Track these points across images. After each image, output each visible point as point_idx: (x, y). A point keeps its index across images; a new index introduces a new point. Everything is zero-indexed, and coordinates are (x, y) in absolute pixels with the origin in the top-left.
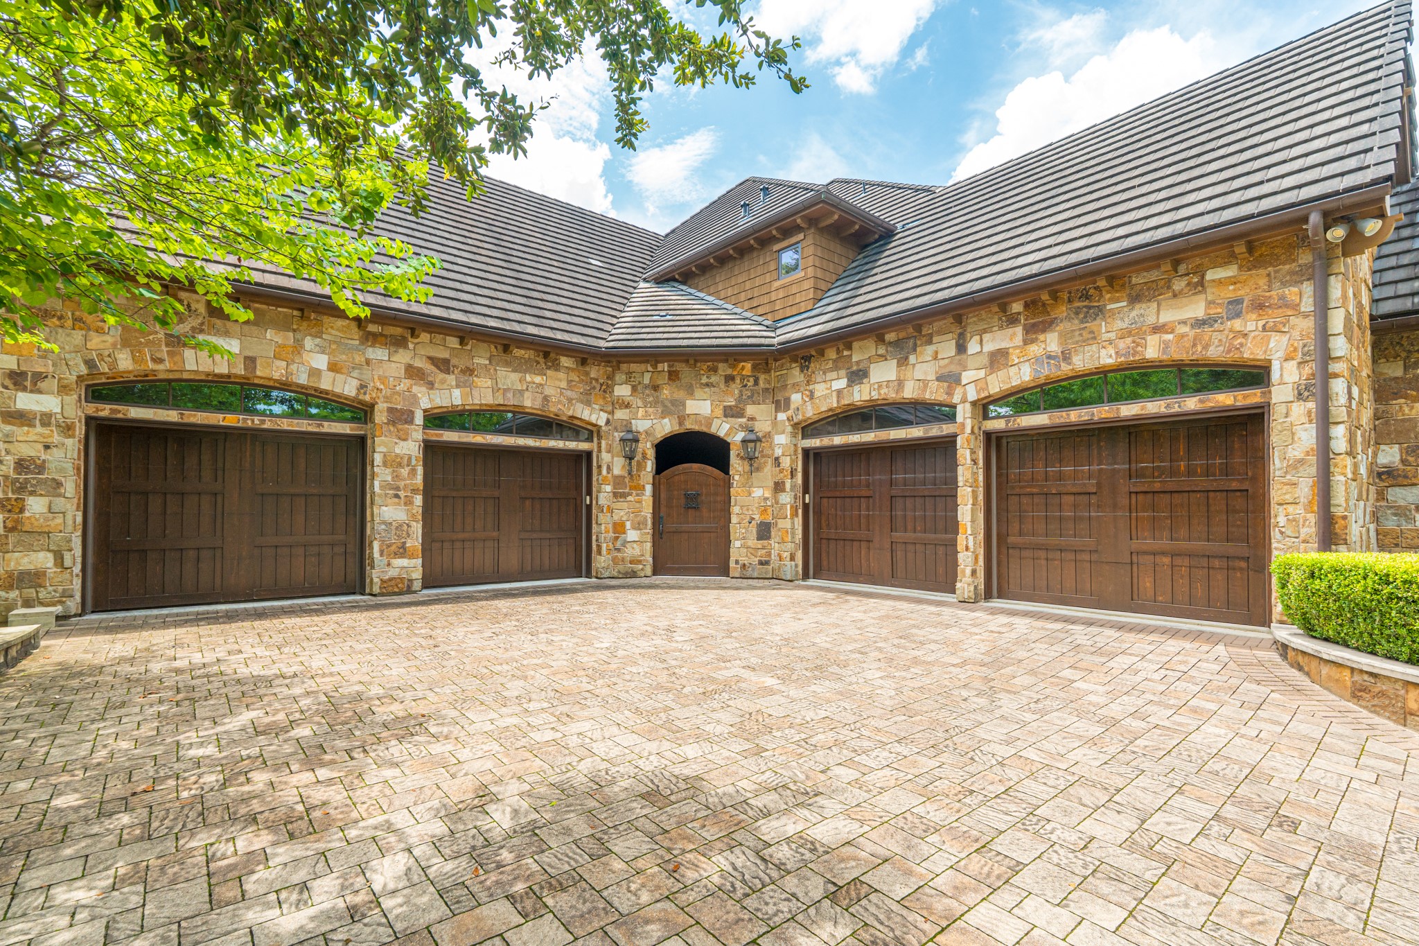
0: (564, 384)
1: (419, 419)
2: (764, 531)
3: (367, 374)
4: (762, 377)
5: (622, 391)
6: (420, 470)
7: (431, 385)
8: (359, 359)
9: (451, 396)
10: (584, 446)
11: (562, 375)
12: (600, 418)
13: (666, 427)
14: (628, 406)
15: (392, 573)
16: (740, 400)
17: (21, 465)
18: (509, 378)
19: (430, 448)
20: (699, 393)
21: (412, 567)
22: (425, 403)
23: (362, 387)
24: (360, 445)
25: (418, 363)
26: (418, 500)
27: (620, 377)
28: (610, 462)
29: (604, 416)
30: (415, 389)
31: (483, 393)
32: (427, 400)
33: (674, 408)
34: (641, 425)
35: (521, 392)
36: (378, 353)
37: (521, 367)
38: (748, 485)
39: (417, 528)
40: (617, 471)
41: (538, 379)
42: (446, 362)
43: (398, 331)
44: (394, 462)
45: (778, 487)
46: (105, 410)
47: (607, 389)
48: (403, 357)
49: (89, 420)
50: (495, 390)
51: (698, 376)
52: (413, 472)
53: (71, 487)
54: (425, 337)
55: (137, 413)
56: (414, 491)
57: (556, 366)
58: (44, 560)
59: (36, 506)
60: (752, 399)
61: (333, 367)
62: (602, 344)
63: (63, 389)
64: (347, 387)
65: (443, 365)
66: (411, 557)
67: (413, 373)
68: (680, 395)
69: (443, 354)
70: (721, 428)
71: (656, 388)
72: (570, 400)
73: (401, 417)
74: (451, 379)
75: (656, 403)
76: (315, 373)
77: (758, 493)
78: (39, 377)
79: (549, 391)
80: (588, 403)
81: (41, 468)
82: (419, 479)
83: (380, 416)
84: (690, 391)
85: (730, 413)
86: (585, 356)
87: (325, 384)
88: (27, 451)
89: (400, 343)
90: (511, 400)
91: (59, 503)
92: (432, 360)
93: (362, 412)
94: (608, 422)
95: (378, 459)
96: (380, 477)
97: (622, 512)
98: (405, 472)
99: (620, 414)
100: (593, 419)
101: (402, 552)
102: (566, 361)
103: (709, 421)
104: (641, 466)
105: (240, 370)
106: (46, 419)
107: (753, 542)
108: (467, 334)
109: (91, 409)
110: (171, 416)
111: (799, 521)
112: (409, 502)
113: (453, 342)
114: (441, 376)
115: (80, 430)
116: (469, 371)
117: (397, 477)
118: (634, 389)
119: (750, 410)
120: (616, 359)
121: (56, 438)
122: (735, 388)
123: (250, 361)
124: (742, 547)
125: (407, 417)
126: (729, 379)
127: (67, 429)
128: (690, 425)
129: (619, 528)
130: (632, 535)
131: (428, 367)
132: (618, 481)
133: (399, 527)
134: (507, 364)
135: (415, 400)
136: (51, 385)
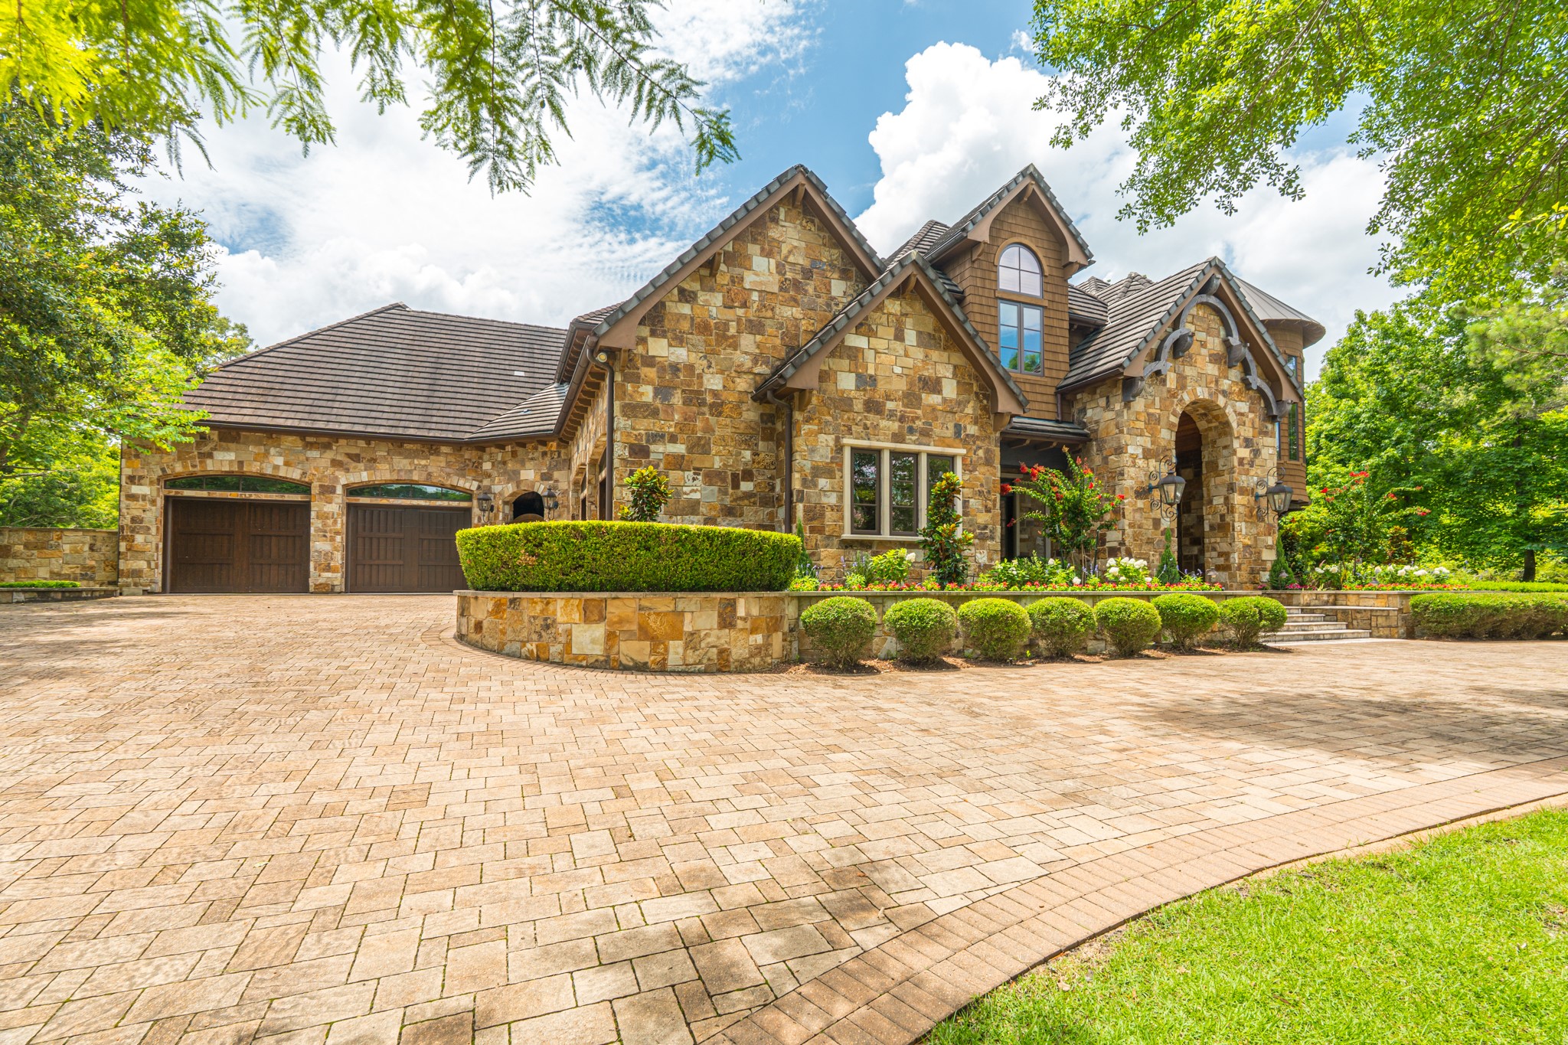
0: (443, 464)
1: (339, 490)
3: (307, 466)
4: (563, 451)
5: (487, 466)
6: (342, 521)
7: (347, 470)
8: (302, 458)
9: (362, 476)
10: (464, 505)
11: (442, 458)
12: (474, 486)
13: (510, 489)
14: (489, 476)
15: (321, 581)
16: (549, 468)
17: (133, 520)
18: (402, 463)
19: (350, 508)
20: (528, 465)
21: (337, 578)
22: (343, 481)
23: (304, 473)
24: (306, 507)
25: (339, 458)
26: (341, 539)
27: (486, 457)
28: (479, 515)
29: (475, 485)
30: (337, 473)
31: (383, 474)
32: (344, 479)
33: (514, 476)
34: (497, 489)
35: (411, 471)
36: (314, 454)
37: (410, 455)
39: (340, 555)
40: (483, 520)
41: (423, 462)
42: (358, 455)
43: (325, 440)
44: (323, 516)
46: (173, 493)
47: (477, 466)
48: (329, 455)
49: (167, 498)
50: (392, 470)
51: (527, 453)
52: (335, 522)
54: (342, 442)
55: (187, 493)
56: (338, 533)
57: (437, 453)
58: (143, 565)
59: (139, 539)
60: (557, 468)
61: (287, 464)
62: (470, 435)
63: (151, 483)
64: (295, 474)
65: (356, 458)
66: (334, 571)
67: (335, 463)
68: (517, 467)
69: (354, 451)
70: (541, 489)
71: (504, 463)
72: (448, 475)
73: (328, 490)
74: (361, 466)
75: (505, 473)
76: (276, 467)
78: (141, 478)
79: (430, 470)
80: (464, 476)
81: (141, 521)
82: (341, 526)
83: (315, 490)
84: (523, 464)
85: (546, 477)
86: (458, 445)
87: (282, 473)
88: (136, 513)
89: (327, 447)
90: (404, 476)
91: (149, 537)
92: (349, 455)
93: (304, 488)
94: (479, 487)
95: (313, 514)
96: (315, 524)
98: (330, 522)
99: (486, 482)
100: (467, 486)
101: (328, 568)
102: (444, 449)
103: (533, 484)
104: (497, 517)
105: (235, 468)
106: (144, 497)
108: (368, 438)
109: (166, 492)
110: (204, 494)
112: (332, 539)
113: (362, 443)
114: (354, 464)
115: (160, 502)
116: (374, 460)
117: (325, 525)
118: (493, 464)
119: (556, 475)
120: (480, 445)
121: (148, 506)
122: (547, 460)
123: (241, 463)
125: (332, 490)
126: (544, 454)
127: (153, 502)
128: (524, 488)
131: (346, 460)
133: (326, 554)
134: (400, 454)
135: (336, 479)
136: (147, 481)
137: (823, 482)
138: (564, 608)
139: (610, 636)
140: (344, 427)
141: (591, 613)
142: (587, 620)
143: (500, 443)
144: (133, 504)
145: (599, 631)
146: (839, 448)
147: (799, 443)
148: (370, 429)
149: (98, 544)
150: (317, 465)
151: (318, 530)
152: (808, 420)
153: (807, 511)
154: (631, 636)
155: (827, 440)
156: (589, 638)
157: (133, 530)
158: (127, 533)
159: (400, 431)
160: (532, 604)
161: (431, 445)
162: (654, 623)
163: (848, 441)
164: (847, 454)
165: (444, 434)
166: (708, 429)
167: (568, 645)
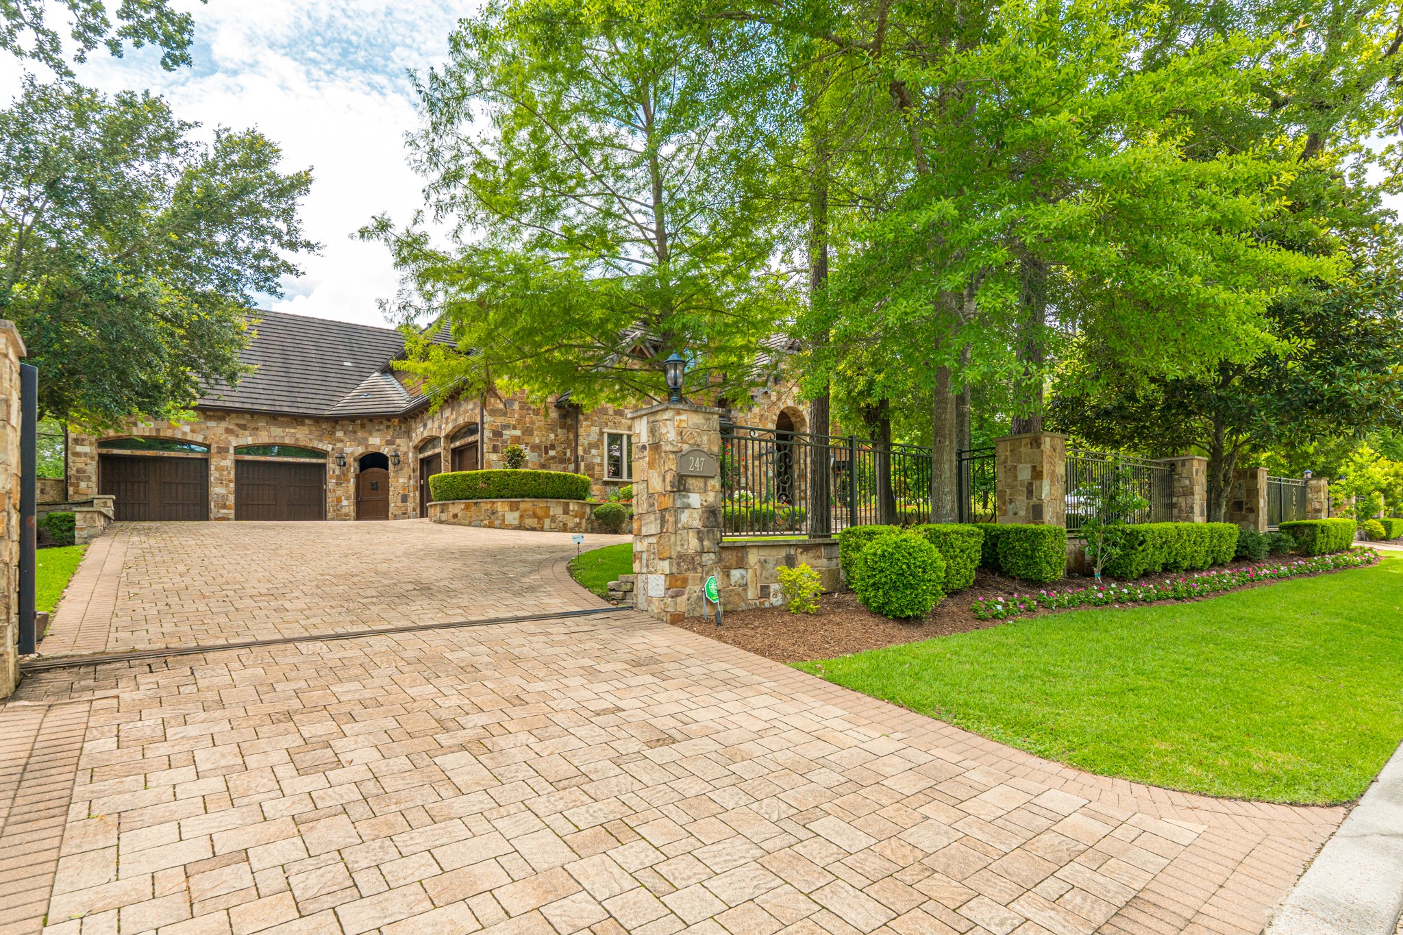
0: (307, 432)
1: (232, 450)
2: (404, 499)
3: (207, 432)
4: (402, 426)
5: (340, 434)
6: (233, 472)
7: (237, 436)
8: (203, 426)
9: (248, 440)
10: (321, 461)
11: (306, 428)
12: (329, 448)
13: (360, 450)
14: (342, 441)
15: (218, 512)
16: (393, 436)
17: (78, 471)
18: (277, 431)
19: (238, 463)
20: (374, 434)
21: (230, 511)
22: (234, 444)
23: (205, 438)
24: (206, 461)
25: (231, 427)
26: (232, 485)
27: (337, 428)
28: (332, 467)
29: (330, 446)
30: (230, 438)
31: (263, 437)
32: (235, 442)
33: (363, 442)
34: (348, 450)
35: (283, 437)
36: (212, 424)
37: (283, 425)
38: (397, 477)
39: (232, 498)
40: (337, 472)
41: (292, 431)
42: (245, 425)
43: (221, 414)
44: (221, 469)
45: (410, 478)
46: (104, 451)
47: (333, 433)
48: (224, 425)
49: (99, 454)
50: (270, 437)
51: (374, 426)
52: (228, 473)
53: (94, 478)
54: (233, 415)
55: (116, 451)
56: (230, 481)
57: (302, 424)
59: (83, 485)
60: (398, 436)
61: (192, 431)
62: (327, 413)
63: (91, 444)
64: (199, 438)
65: (243, 427)
66: (229, 507)
67: (228, 431)
68: (366, 435)
69: (243, 422)
70: (386, 451)
71: (355, 432)
72: (311, 439)
73: (223, 450)
74: (247, 433)
75: (355, 439)
76: (185, 433)
77: (401, 480)
78: (84, 440)
79: (299, 436)
80: (321, 440)
81: (84, 472)
82: (232, 476)
83: (214, 450)
84: (370, 433)
85: (389, 443)
86: (318, 419)
87: (189, 438)
88: (80, 466)
89: (222, 419)
90: (278, 440)
91: (91, 484)
92: (238, 425)
93: (206, 448)
94: (332, 449)
95: (213, 468)
96: (214, 475)
97: (340, 492)
98: (225, 473)
99: (339, 445)
100: (324, 448)
101: (225, 507)
102: (307, 422)
103: (379, 447)
104: (348, 470)
105: (154, 434)
106: (86, 455)
107: (399, 504)
108: (253, 413)
109: (100, 450)
110: (128, 452)
111: (418, 494)
112: (227, 486)
113: (248, 417)
114: (242, 431)
115: (96, 458)
116: (257, 429)
117: (220, 475)
118: (345, 433)
119: (398, 441)
120: (335, 419)
121: (89, 461)
122: (391, 431)
123: (158, 430)
124: (394, 505)
125: (226, 450)
126: (388, 427)
127: (92, 458)
128: (371, 449)
129: (339, 500)
130: (345, 503)
131: (236, 428)
132: (338, 477)
133: (224, 497)
134: (276, 425)
135: (230, 442)
136: (87, 442)
137: (594, 452)
138: (501, 506)
139: (521, 516)
140: (237, 405)
141: (514, 508)
142: (511, 510)
143: (352, 418)
144: (78, 459)
145: (517, 514)
146: (602, 433)
147: (582, 431)
148: (256, 407)
149: (48, 489)
150: (216, 431)
151: (216, 479)
152: (586, 419)
153: (586, 466)
154: (530, 516)
155: (595, 429)
156: (512, 517)
157: (78, 479)
158: (73, 480)
159: (278, 409)
160: (485, 505)
161: (297, 419)
162: (539, 511)
163: (606, 430)
164: (606, 436)
165: (310, 411)
166: (532, 423)
167: (503, 520)
